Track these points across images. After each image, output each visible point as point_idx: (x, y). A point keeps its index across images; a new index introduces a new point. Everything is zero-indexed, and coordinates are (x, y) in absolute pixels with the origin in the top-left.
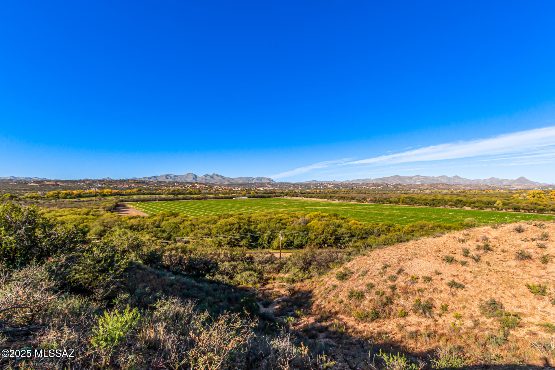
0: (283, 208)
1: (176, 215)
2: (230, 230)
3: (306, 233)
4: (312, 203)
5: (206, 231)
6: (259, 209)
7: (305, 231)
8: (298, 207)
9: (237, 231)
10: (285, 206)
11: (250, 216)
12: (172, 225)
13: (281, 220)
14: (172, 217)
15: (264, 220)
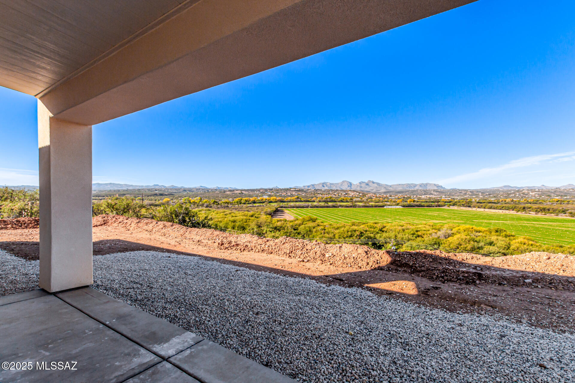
0: (439, 220)
1: (314, 220)
2: (351, 236)
3: (436, 246)
4: (488, 215)
5: (331, 235)
6: (407, 219)
7: (435, 244)
8: (462, 219)
9: (358, 237)
10: (444, 217)
11: (385, 225)
12: (307, 228)
13: (417, 231)
14: (310, 222)
15: (397, 230)
